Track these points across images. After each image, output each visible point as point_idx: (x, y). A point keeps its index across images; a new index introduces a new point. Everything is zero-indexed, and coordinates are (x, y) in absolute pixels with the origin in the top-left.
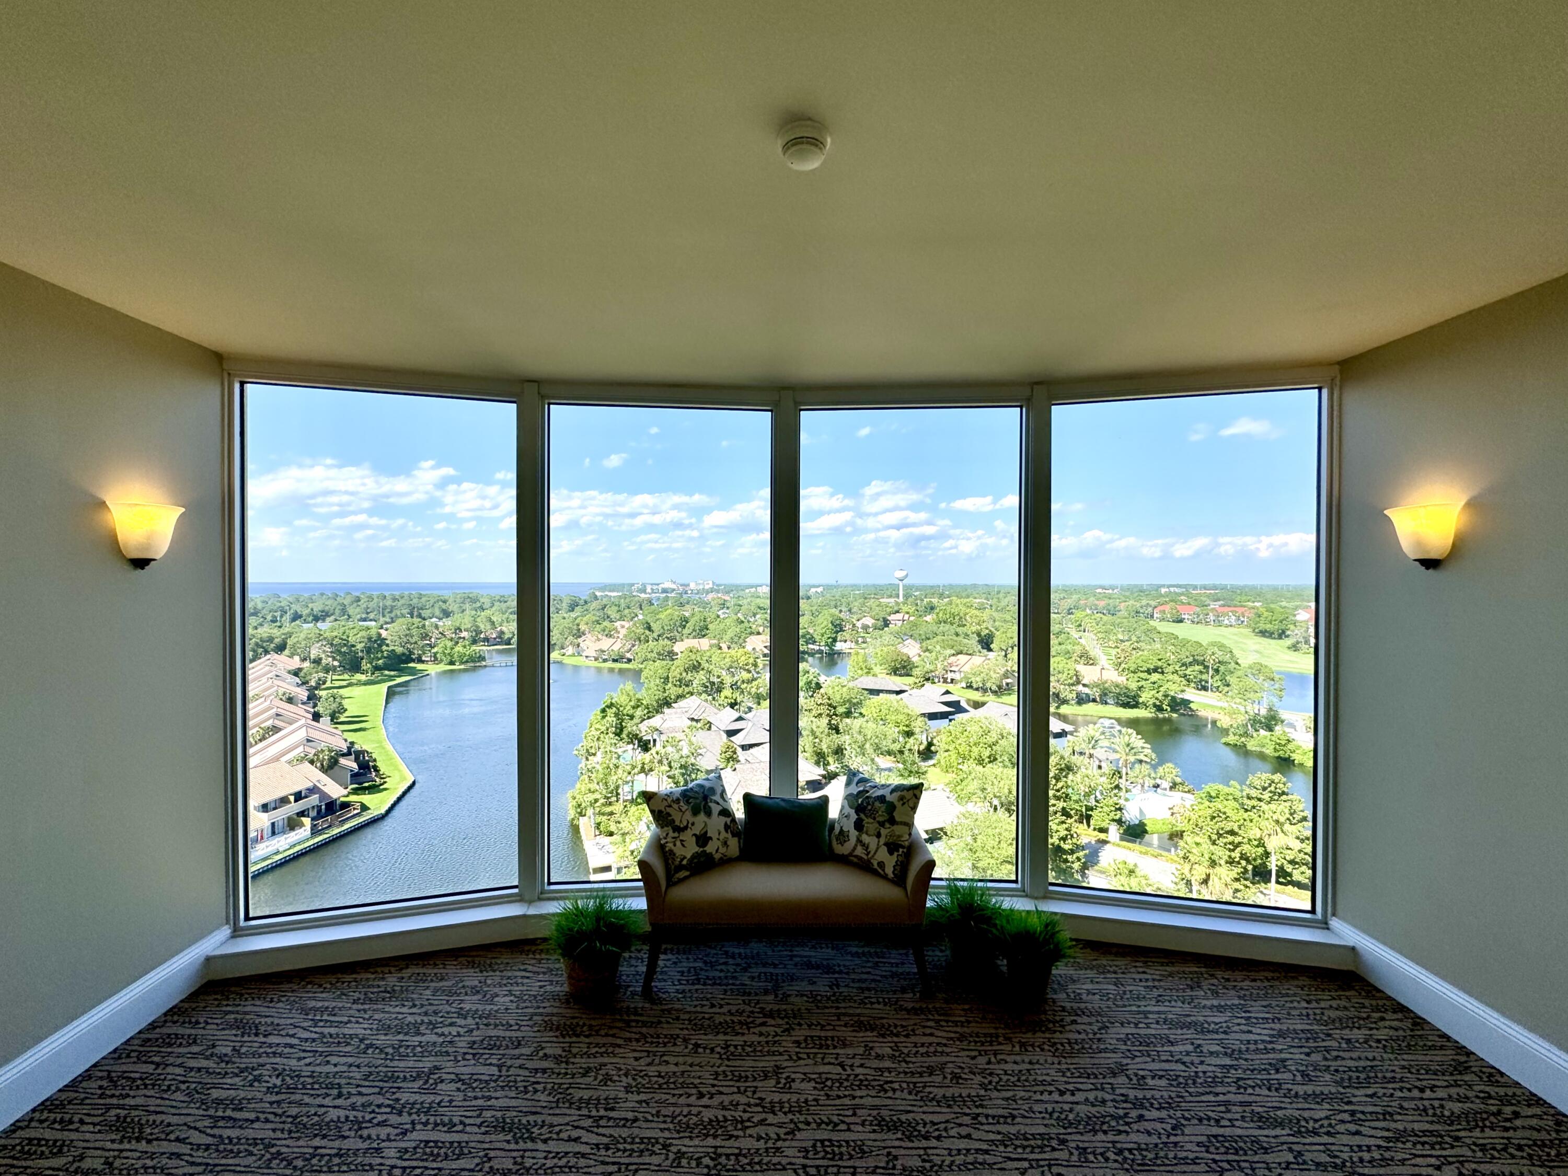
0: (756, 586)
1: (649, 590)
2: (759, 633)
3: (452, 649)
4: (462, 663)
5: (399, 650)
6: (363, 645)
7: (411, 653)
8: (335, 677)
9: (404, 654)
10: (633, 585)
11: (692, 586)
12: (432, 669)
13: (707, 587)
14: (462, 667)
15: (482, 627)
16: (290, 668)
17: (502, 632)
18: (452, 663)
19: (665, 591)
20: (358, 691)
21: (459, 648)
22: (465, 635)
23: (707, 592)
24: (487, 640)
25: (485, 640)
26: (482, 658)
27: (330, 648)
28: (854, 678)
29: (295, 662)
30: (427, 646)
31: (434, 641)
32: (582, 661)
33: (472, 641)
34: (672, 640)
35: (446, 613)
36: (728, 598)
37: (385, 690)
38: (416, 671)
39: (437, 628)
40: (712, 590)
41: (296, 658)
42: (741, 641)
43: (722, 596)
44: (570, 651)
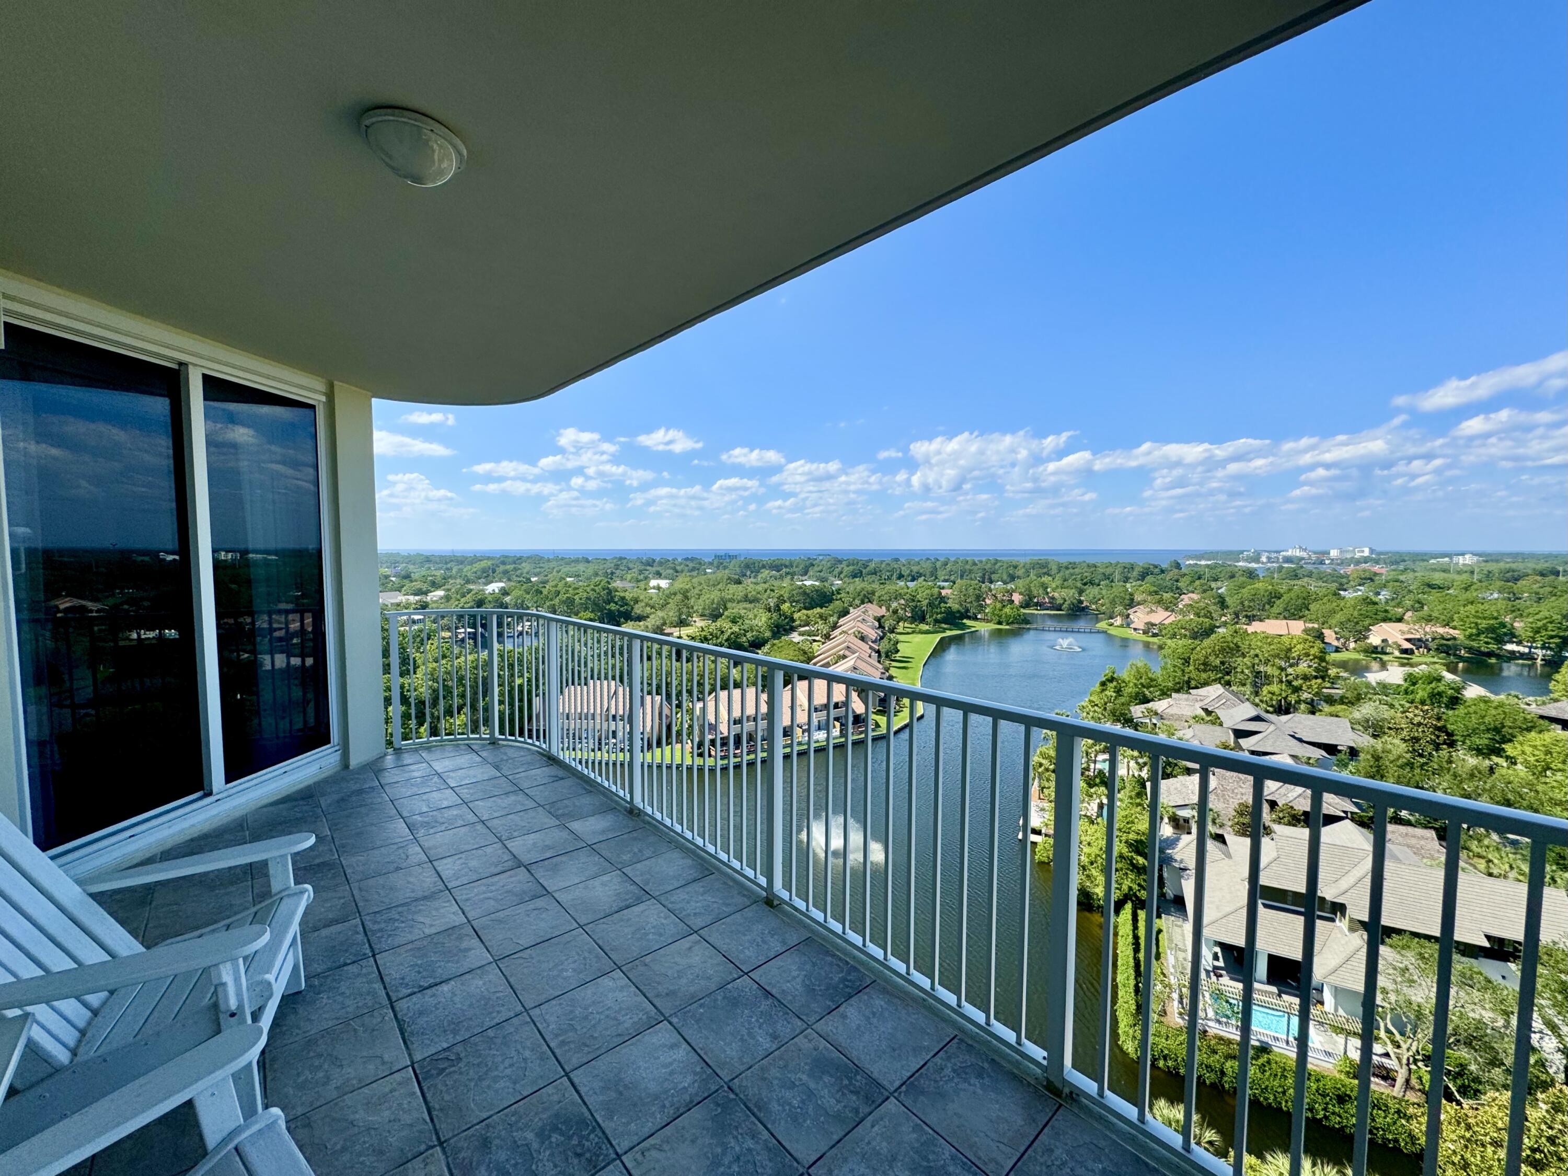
3: (1001, 610)
4: (1008, 624)
5: (955, 607)
6: (927, 601)
7: (967, 611)
8: (906, 625)
9: (959, 611)
10: (1242, 552)
12: (983, 628)
14: (1008, 627)
15: (1035, 593)
16: (876, 614)
17: (1053, 598)
18: (1000, 623)
19: (1288, 560)
20: (918, 638)
21: (1007, 610)
22: (1017, 598)
23: (1358, 562)
24: (1040, 605)
25: (1037, 604)
26: (1026, 620)
27: (902, 602)
28: (1556, 700)
29: (883, 611)
30: (981, 606)
31: (988, 602)
32: (1129, 633)
33: (1026, 605)
34: (1251, 619)
35: (1012, 578)
36: (1384, 571)
37: (938, 640)
38: (969, 627)
39: (990, 590)
40: (1366, 560)
41: (884, 608)
42: (1359, 628)
43: (1376, 568)
44: (1118, 621)
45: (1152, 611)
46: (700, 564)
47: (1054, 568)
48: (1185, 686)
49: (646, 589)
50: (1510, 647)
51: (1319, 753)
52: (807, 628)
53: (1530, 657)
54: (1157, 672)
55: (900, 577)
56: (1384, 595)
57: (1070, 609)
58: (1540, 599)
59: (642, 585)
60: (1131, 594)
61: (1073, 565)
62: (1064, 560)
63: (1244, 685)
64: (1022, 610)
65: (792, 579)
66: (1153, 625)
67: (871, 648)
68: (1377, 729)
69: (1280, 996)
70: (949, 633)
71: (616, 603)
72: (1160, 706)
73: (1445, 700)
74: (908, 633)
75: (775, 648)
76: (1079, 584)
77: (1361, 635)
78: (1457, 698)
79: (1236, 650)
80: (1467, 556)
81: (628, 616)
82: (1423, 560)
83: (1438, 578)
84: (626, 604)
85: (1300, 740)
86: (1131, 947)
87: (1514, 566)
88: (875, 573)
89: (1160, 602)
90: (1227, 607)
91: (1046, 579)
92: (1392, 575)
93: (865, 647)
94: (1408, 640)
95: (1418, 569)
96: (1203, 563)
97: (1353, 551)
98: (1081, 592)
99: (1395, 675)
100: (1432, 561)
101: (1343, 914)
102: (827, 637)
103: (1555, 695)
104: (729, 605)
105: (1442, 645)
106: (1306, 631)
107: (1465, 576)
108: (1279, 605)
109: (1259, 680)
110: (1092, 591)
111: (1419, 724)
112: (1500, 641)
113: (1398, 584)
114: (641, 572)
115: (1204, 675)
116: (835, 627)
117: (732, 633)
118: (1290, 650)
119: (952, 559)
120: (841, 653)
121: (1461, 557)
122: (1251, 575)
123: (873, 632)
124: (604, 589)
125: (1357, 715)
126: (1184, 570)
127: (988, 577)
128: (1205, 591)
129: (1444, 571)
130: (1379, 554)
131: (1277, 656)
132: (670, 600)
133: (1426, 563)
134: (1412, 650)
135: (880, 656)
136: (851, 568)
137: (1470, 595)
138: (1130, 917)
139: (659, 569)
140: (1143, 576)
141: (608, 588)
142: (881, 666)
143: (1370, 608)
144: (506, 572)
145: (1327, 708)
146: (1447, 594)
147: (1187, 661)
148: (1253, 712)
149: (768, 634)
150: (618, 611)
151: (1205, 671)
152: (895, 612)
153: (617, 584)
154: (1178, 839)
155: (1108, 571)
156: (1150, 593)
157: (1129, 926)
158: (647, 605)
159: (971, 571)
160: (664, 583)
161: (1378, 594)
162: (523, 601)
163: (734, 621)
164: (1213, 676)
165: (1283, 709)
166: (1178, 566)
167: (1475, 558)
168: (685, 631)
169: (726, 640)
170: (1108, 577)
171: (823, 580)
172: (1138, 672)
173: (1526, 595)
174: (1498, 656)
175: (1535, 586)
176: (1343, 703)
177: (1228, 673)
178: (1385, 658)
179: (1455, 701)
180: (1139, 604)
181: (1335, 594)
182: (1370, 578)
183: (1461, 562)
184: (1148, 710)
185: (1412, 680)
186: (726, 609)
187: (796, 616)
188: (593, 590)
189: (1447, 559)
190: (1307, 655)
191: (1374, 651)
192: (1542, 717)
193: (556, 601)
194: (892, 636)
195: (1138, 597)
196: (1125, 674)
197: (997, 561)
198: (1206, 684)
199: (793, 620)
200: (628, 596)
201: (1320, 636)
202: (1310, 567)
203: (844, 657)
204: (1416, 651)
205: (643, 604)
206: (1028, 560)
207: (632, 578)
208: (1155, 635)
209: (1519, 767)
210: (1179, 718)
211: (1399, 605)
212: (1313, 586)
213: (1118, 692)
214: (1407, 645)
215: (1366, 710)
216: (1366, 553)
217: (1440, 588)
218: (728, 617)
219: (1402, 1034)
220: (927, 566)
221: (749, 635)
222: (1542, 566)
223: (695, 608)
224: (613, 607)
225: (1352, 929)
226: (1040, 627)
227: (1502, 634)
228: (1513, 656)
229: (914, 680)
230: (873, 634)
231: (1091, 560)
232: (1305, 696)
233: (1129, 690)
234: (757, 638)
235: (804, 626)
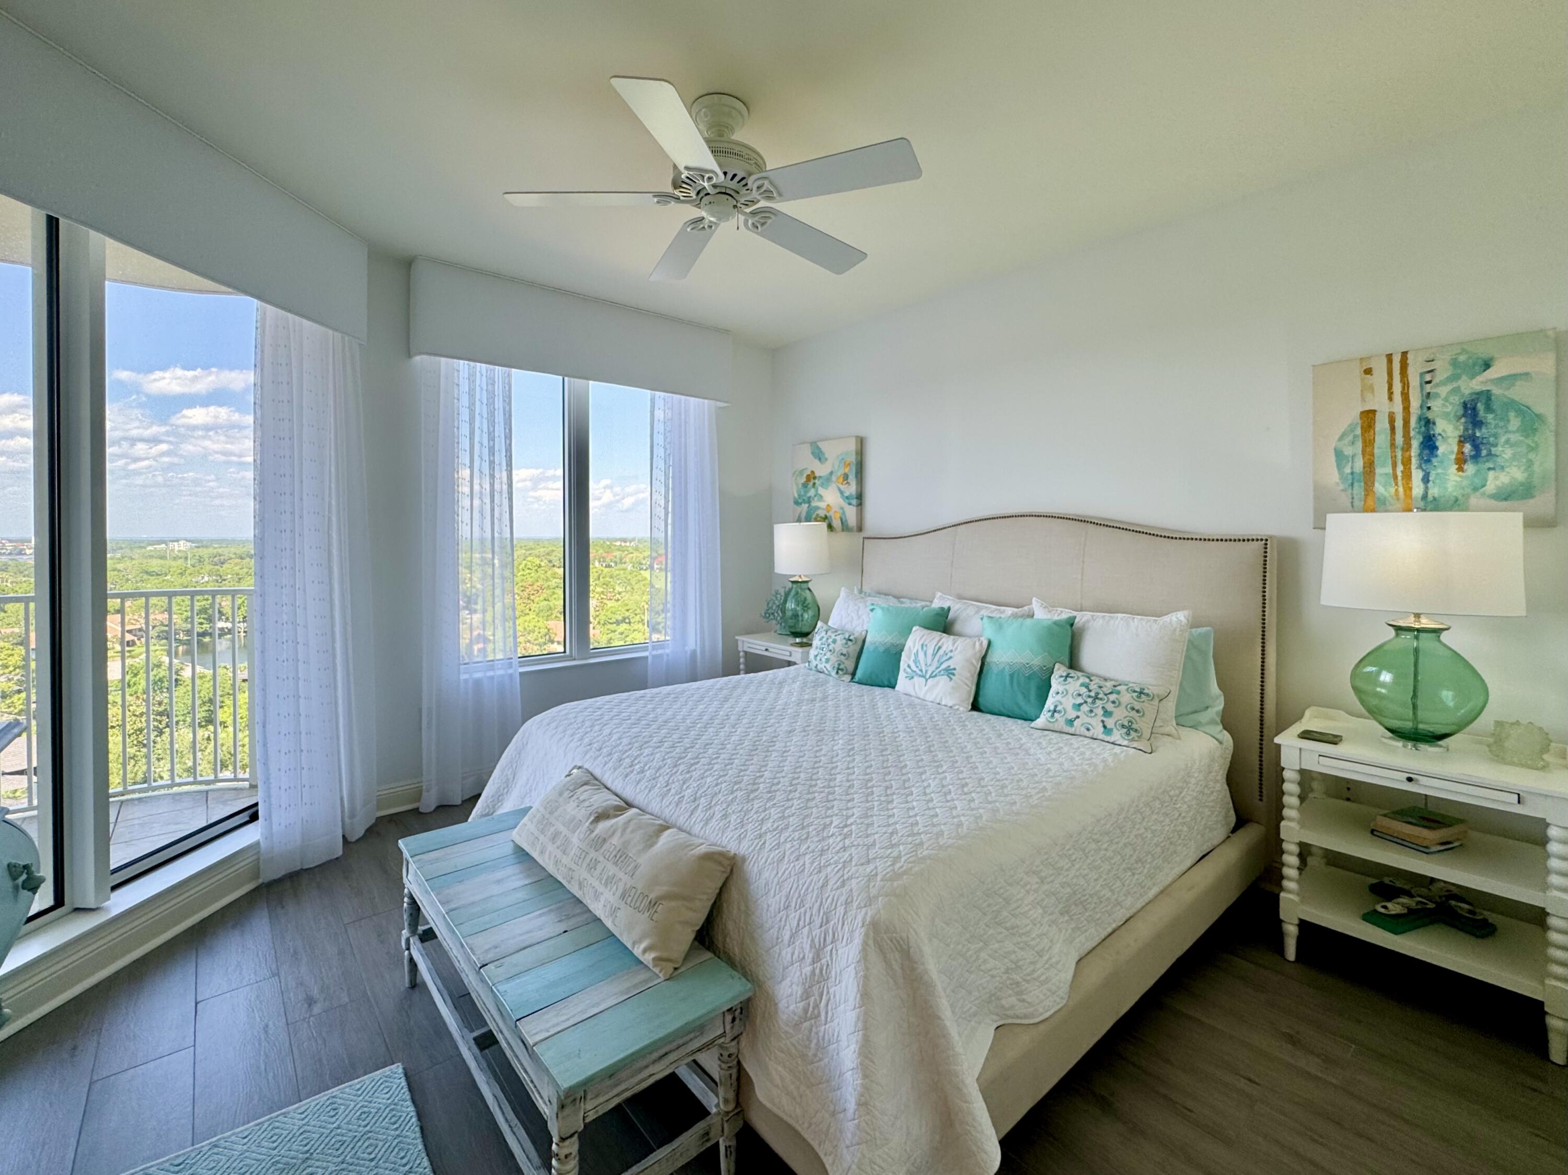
58: (240, 579)
80: (181, 543)
82: (141, 547)
83: (155, 565)
87: (220, 551)
95: (136, 556)
100: (150, 548)
105: (163, 631)
107: (180, 562)
113: (116, 573)
121: (176, 544)
129: (161, 558)
133: (143, 550)
167: (189, 544)
173: (229, 576)
175: (237, 568)
183: (177, 548)
189: (163, 546)
217: (158, 575)
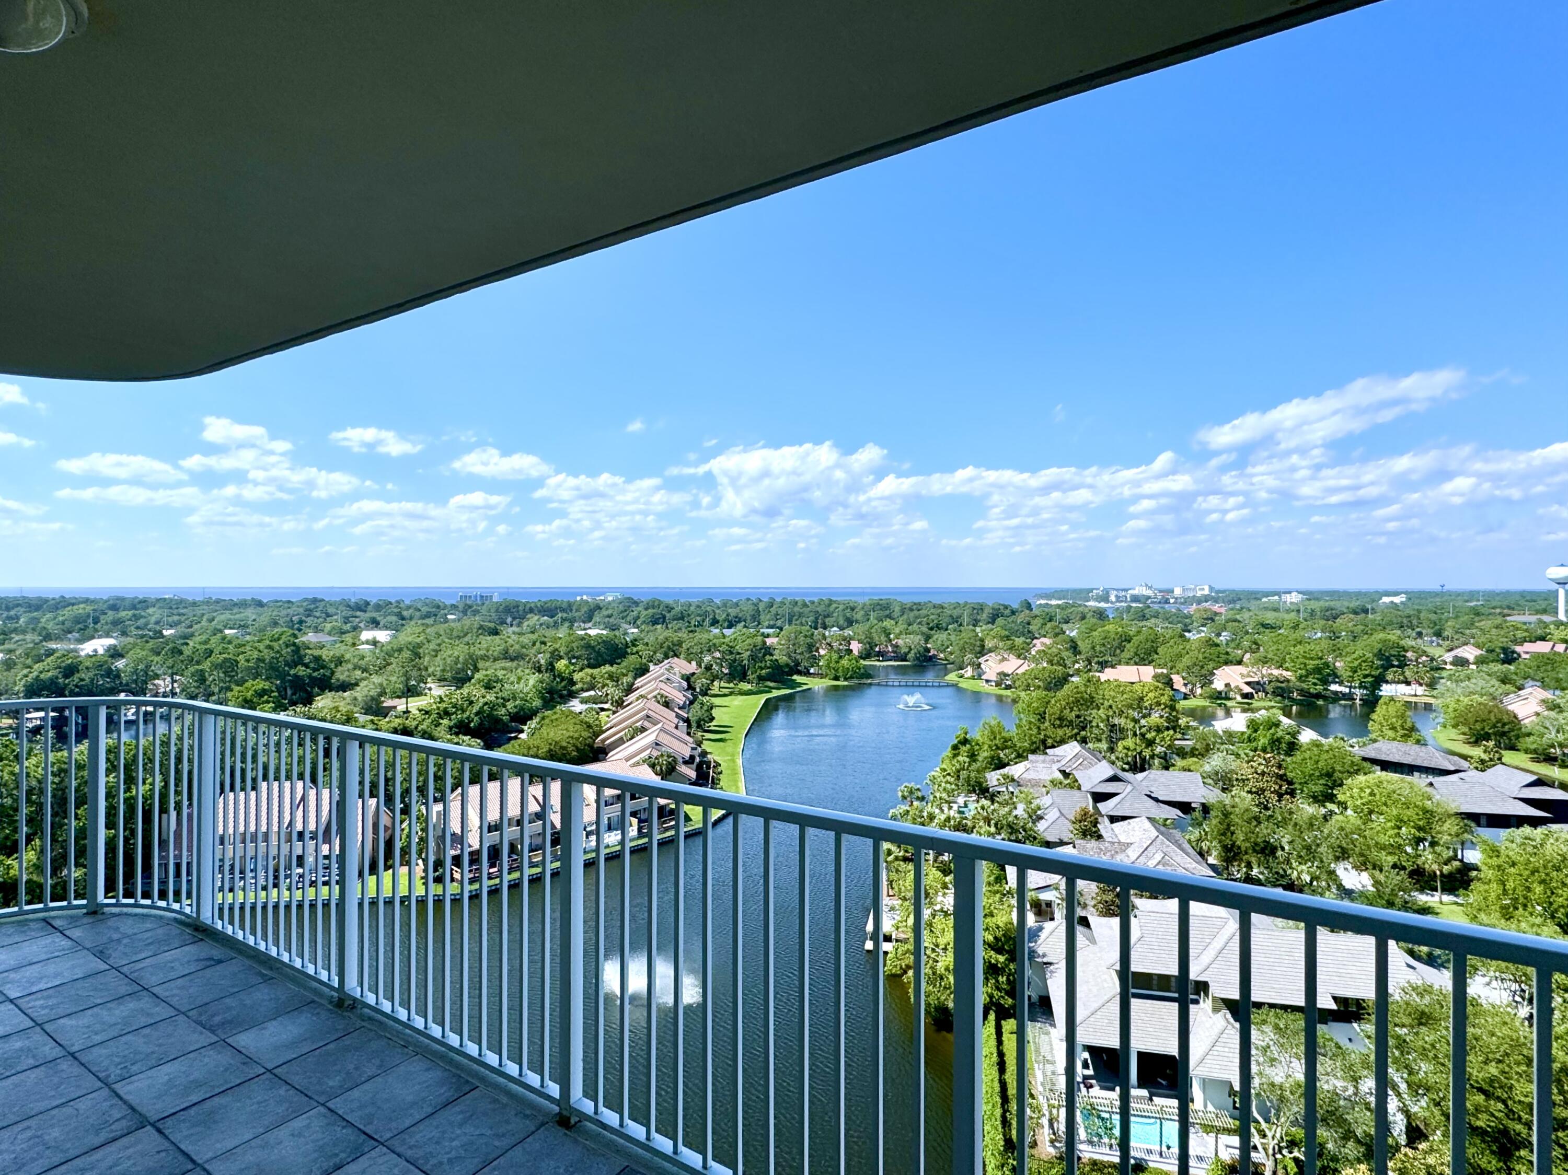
0: (1278, 594)
1: (1113, 598)
2: (1240, 663)
3: (837, 662)
4: (846, 679)
5: (783, 659)
6: (749, 653)
7: (798, 664)
8: (723, 684)
9: (787, 665)
10: (1091, 590)
11: (1178, 592)
12: (817, 684)
13: (1199, 594)
14: (846, 683)
15: (876, 640)
16: (684, 672)
17: (897, 646)
18: (836, 678)
19: (1135, 599)
20: (737, 701)
21: (845, 662)
22: (856, 647)
23: (1199, 602)
24: (881, 655)
25: (879, 654)
26: (867, 674)
27: (718, 655)
28: (1375, 741)
29: (692, 667)
30: (814, 657)
31: (822, 652)
32: (981, 686)
33: (866, 655)
34: (1103, 665)
35: (850, 622)
36: (1223, 610)
37: (763, 702)
38: (800, 684)
39: (825, 638)
40: (1206, 599)
41: (694, 663)
42: (1204, 672)
43: (1216, 608)
44: (969, 672)
45: (1004, 659)
46: (438, 607)
47: (897, 609)
48: (1042, 746)
49: (354, 644)
50: (1334, 687)
51: (1175, 813)
52: (592, 693)
53: (1350, 697)
54: (1012, 731)
55: (714, 622)
56: (1225, 637)
57: (918, 659)
59: (348, 638)
60: (982, 640)
61: (918, 606)
62: (908, 600)
63: (1100, 740)
64: (862, 662)
65: (571, 628)
66: (1007, 675)
67: (678, 716)
68: (1225, 782)
69: (1151, 1100)
70: (775, 693)
71: (306, 666)
72: (1016, 770)
73: (1284, 746)
74: (725, 695)
75: (547, 721)
76: (924, 629)
77: (1207, 680)
78: (1293, 743)
79: (1090, 702)
81: (325, 685)
84: (323, 667)
85: (1156, 800)
86: (996, 1068)
88: (682, 618)
89: (1011, 649)
90: (1080, 653)
91: (888, 623)
92: (1231, 615)
93: (671, 715)
94: (1248, 684)
96: (1054, 602)
97: (1195, 589)
98: (928, 638)
99: (1238, 722)
101: (1207, 995)
102: (620, 704)
103: (1373, 736)
104: (481, 664)
106: (1156, 677)
108: (1130, 648)
109: (1115, 734)
110: (940, 637)
111: (1263, 773)
112: (1325, 682)
114: (346, 620)
115: (1060, 732)
116: (630, 690)
117: (486, 703)
118: (1142, 699)
119: (779, 600)
120: (638, 724)
122: (1101, 615)
123: (680, 695)
124: (287, 646)
125: (1207, 768)
126: (1036, 611)
127: (821, 621)
128: (1056, 635)
130: (1218, 592)
131: (1130, 706)
132: (392, 660)
134: (1252, 694)
135: (689, 726)
136: (651, 611)
137: (1298, 634)
138: (993, 1031)
139: (374, 615)
140: (993, 620)
141: (294, 644)
142: (691, 740)
143: (1214, 650)
144: (116, 623)
145: (1180, 762)
146: (1279, 634)
147: (1042, 717)
148: (1109, 771)
149: (537, 703)
150: (310, 676)
151: (1060, 726)
152: (709, 668)
153: (310, 637)
154: (1041, 929)
155: (956, 613)
156: (1002, 638)
157: (993, 1042)
158: (356, 667)
159: (800, 615)
160: (383, 636)
161: (1219, 635)
162: (148, 667)
163: (488, 687)
164: (1069, 732)
165: (1139, 766)
166: (1029, 606)
168: (415, 704)
169: (477, 714)
170: (956, 620)
171: (614, 628)
172: (993, 732)
174: (1325, 698)
176: (1193, 755)
177: (1084, 728)
178: (1229, 703)
179: (1292, 747)
180: (990, 651)
181: (1182, 636)
182: (1211, 619)
184: (1005, 777)
185: (1253, 726)
186: (476, 669)
187: (577, 677)
188: (270, 647)
190: (1158, 704)
191: (1218, 697)
192: (1364, 759)
193: (206, 665)
194: (705, 699)
195: (989, 644)
196: (977, 735)
197: (831, 602)
198: (1062, 742)
199: (572, 683)
200: (326, 654)
201: (1170, 683)
202: (1156, 607)
203: (643, 729)
204: (1256, 696)
205: (350, 666)
206: (866, 600)
207: (333, 628)
208: (1008, 687)
209: (1349, 812)
210: (1036, 784)
211: (1238, 647)
212: (1160, 627)
213: (973, 756)
214: (1248, 689)
215: (1215, 762)
216: (1206, 592)
218: (479, 681)
219: (1267, 1120)
220: (748, 609)
221: (510, 705)
222: (1354, 604)
223: (430, 670)
224: (301, 671)
225: (1216, 1010)
226: (883, 682)
227: (1327, 675)
228: (1336, 697)
229: (733, 755)
230: (680, 698)
231: (937, 600)
232: (1159, 750)
233: (984, 754)
234: (522, 709)
235: (587, 690)
